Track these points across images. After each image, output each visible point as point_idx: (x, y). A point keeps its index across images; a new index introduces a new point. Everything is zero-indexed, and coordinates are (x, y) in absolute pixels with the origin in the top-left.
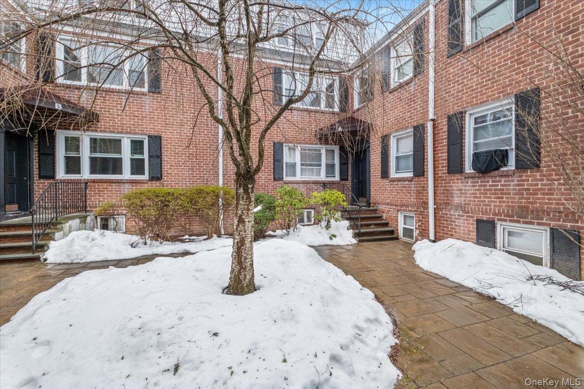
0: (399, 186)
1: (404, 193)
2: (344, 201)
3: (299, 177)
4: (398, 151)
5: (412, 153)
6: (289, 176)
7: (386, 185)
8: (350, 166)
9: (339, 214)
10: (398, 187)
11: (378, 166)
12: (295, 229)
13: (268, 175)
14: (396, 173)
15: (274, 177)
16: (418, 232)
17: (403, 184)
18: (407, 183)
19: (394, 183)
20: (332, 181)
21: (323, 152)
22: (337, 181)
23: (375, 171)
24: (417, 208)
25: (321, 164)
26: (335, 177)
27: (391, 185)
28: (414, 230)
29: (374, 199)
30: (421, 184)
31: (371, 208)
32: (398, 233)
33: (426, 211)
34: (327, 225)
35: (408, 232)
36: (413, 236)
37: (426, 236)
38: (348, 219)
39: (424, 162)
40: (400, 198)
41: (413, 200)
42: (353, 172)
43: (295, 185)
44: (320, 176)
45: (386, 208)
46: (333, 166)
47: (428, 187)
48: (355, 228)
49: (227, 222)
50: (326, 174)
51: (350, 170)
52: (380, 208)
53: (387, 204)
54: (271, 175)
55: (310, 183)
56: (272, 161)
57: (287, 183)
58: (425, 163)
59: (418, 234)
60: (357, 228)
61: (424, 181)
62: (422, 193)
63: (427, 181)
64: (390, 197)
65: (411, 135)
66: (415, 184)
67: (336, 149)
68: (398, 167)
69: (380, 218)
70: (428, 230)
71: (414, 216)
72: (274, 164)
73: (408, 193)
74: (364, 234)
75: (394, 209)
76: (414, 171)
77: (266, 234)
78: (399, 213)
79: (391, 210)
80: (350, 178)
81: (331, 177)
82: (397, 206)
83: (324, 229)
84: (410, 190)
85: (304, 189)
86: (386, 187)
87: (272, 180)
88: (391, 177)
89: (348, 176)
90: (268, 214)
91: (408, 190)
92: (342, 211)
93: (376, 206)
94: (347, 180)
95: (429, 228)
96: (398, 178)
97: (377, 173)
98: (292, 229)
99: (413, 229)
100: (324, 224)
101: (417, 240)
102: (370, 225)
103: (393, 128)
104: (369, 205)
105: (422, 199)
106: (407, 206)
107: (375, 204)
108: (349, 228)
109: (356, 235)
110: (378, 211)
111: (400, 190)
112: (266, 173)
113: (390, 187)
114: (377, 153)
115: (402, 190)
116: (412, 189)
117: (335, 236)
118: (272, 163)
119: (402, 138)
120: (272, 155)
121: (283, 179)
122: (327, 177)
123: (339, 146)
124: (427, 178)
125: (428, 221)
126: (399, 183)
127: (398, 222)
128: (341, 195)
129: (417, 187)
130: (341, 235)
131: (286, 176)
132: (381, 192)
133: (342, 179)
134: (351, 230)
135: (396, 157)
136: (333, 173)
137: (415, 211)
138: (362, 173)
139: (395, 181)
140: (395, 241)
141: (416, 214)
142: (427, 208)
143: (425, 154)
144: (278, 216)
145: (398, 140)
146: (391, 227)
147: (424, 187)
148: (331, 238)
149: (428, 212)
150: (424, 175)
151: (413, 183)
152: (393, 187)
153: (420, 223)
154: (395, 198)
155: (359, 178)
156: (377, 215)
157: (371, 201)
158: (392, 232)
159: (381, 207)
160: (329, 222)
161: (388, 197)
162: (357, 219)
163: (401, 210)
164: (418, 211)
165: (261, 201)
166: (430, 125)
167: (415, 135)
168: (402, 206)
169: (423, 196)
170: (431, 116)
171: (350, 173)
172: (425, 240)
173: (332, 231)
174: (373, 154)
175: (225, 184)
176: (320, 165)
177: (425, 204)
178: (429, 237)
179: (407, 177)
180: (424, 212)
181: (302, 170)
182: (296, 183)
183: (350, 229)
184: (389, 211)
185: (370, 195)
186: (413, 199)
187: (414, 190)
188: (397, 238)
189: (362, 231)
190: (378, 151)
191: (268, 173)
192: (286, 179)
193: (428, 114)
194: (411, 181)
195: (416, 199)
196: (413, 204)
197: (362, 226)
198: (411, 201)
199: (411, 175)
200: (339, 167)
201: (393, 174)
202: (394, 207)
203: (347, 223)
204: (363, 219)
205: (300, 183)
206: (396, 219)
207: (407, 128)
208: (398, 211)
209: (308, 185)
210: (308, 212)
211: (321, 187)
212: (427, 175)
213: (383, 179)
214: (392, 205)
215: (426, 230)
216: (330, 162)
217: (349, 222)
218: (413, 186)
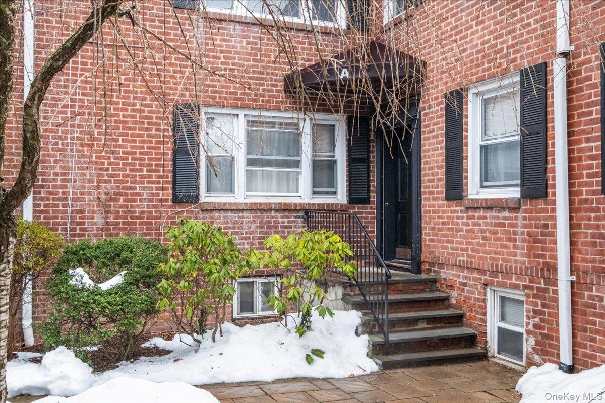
0: (488, 221)
1: (500, 239)
2: (348, 259)
3: (240, 195)
4: (485, 131)
5: (518, 138)
6: (216, 191)
7: (458, 218)
8: (374, 166)
9: (338, 291)
10: (486, 224)
11: (439, 167)
12: (218, 334)
13: (158, 189)
14: (482, 187)
15: (174, 195)
16: (533, 342)
17: (498, 218)
18: (506, 213)
19: (477, 215)
20: (328, 205)
21: (306, 129)
22: (342, 205)
23: (433, 181)
24: (531, 281)
25: (300, 161)
26: (335, 193)
27: (468, 218)
28: (525, 336)
29: (430, 253)
30: (539, 219)
31: (424, 276)
32: (486, 342)
33: (551, 288)
34: (302, 324)
35: (510, 342)
36: (522, 353)
37: (552, 354)
38: (358, 306)
39: (546, 163)
40: (489, 253)
41: (521, 258)
42: (380, 181)
43: (230, 213)
44: (298, 192)
45: (459, 276)
46: (331, 165)
47: (554, 226)
48: (377, 329)
49: (44, 312)
50: (314, 186)
51: (374, 177)
52: (443, 275)
53: (461, 267)
54: (167, 189)
55: (270, 210)
56: (170, 152)
57: (210, 209)
58: (549, 166)
59: (533, 348)
60: (381, 331)
61: (546, 210)
62: (543, 242)
63: (554, 210)
64: (467, 250)
65: (514, 93)
66: (525, 218)
67: (340, 122)
68: (486, 170)
69: (443, 301)
70: (558, 339)
71: (524, 298)
72: (174, 161)
73: (510, 240)
74: (398, 347)
75: (475, 279)
76: (522, 185)
77: (146, 345)
78: (488, 290)
79: (468, 282)
80: (373, 197)
81: (327, 193)
82: (482, 272)
83: (294, 334)
84: (515, 233)
85: (253, 226)
86: (458, 224)
87: (170, 203)
88: (470, 197)
89: (368, 191)
90: (140, 296)
91: (509, 233)
92: (345, 285)
93: (434, 271)
94: (366, 201)
95: (557, 331)
96: (486, 200)
97: (437, 187)
98: (209, 333)
99: (522, 334)
100: (293, 319)
101: (531, 363)
102: (416, 321)
103: (472, 75)
104: (417, 267)
105: (542, 256)
106: (506, 273)
107: (432, 264)
108: (360, 330)
109: (376, 350)
110: (438, 285)
111: (490, 232)
112: (153, 183)
113: (468, 224)
114: (437, 136)
115: (496, 233)
116: (519, 230)
117: (319, 353)
118: (170, 156)
119: (495, 99)
120: (168, 137)
121: (197, 197)
122: (314, 193)
123: (345, 116)
124: (554, 202)
125: (558, 314)
126: (488, 214)
127: (485, 314)
128: (340, 245)
129: (529, 226)
130: (337, 352)
131: (208, 190)
132: (444, 236)
133: (352, 200)
134: (365, 337)
135: (482, 147)
136: (332, 183)
137: (526, 287)
138: (403, 183)
139: (479, 208)
140: (479, 364)
141: (528, 296)
142: (555, 283)
143: (549, 142)
144: (163, 304)
145: (486, 102)
146: (470, 326)
147: (546, 226)
148: (309, 360)
149: (556, 292)
150: (546, 195)
151: (520, 215)
152: (475, 224)
153: (537, 320)
154: (478, 251)
155: (397, 196)
156: (437, 294)
157: (423, 259)
158: (471, 340)
159: (446, 274)
160: (307, 315)
161: (462, 250)
162: (381, 304)
163: (492, 283)
164: (531, 288)
165: (125, 263)
166: (558, 68)
167: (525, 92)
168: (494, 274)
169: (543, 249)
170: (562, 43)
171: (373, 185)
172: (549, 366)
173: (314, 339)
174: (428, 138)
175: (41, 212)
176: (297, 164)
177: (548, 270)
178: (558, 355)
179: (507, 200)
180: (546, 290)
181: (250, 175)
182: (232, 210)
183: (363, 333)
184: (465, 284)
185: (420, 241)
186: (522, 255)
187: (523, 233)
188: (483, 356)
189: (393, 337)
190: (438, 129)
191: (158, 183)
192: (205, 198)
193: (554, 39)
194: (516, 209)
195: (529, 256)
196: (521, 269)
197: (394, 325)
198: (516, 261)
199: (514, 193)
200: (345, 169)
201: (474, 191)
202: (476, 275)
203: (355, 317)
204: (396, 305)
205: (242, 210)
206: (480, 307)
207: (505, 73)
208: (486, 285)
209: (265, 214)
210: (263, 284)
211: (301, 220)
212: (554, 194)
213: (451, 203)
214: (471, 269)
215: (551, 338)
216: (323, 155)
217: (360, 313)
218: (520, 222)
